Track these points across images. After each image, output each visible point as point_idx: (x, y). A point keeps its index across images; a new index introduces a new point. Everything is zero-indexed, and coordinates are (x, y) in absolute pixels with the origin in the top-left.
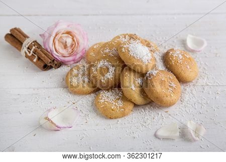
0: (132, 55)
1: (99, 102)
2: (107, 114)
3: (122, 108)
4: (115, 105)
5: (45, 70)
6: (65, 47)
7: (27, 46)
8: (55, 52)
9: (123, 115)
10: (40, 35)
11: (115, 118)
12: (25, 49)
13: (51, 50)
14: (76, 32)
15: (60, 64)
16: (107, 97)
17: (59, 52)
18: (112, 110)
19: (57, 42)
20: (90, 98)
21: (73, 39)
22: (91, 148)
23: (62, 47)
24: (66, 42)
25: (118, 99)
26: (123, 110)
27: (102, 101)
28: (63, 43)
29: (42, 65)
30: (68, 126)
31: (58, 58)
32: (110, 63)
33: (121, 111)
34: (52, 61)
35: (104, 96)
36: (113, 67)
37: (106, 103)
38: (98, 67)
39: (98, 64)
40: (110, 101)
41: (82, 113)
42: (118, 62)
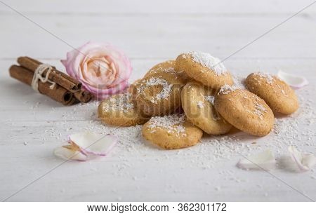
0: (197, 61)
1: (148, 128)
2: (160, 142)
3: (184, 133)
4: (174, 130)
6: (98, 74)
7: (41, 72)
8: (82, 78)
10: (62, 61)
11: (174, 149)
12: (39, 76)
13: (76, 76)
14: (114, 56)
16: (158, 124)
18: (169, 135)
20: (134, 128)
21: (109, 65)
22: (135, 178)
24: (99, 68)
25: (178, 125)
26: (185, 135)
27: (153, 126)
28: (94, 69)
29: (62, 93)
30: (100, 153)
31: (86, 87)
32: (165, 81)
33: (182, 136)
34: (77, 87)
35: (155, 121)
36: (169, 84)
37: (158, 128)
38: (146, 87)
39: (146, 83)
40: (166, 127)
41: (122, 144)
42: (177, 78)
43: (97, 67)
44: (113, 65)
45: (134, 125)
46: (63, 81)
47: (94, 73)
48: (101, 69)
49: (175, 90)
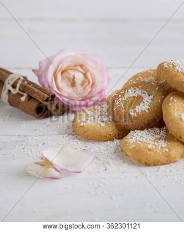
0: (180, 70)
1: (126, 143)
3: (166, 148)
4: (155, 145)
6: (73, 84)
7: (11, 83)
8: (55, 89)
10: (33, 71)
11: (155, 165)
12: (9, 87)
13: (49, 87)
16: (140, 137)
18: (149, 150)
19: (59, 76)
21: (85, 75)
22: (114, 197)
24: (74, 78)
25: (159, 139)
27: (133, 140)
28: (69, 79)
29: (34, 105)
30: (75, 170)
31: (60, 99)
32: (145, 91)
33: (164, 151)
34: (50, 98)
35: (135, 135)
36: (149, 95)
37: (138, 142)
38: (124, 98)
39: (124, 94)
40: (146, 141)
41: (99, 160)
42: (157, 88)
43: (72, 77)
44: (89, 75)
45: (111, 139)
46: (35, 92)
48: (75, 80)
49: (156, 101)
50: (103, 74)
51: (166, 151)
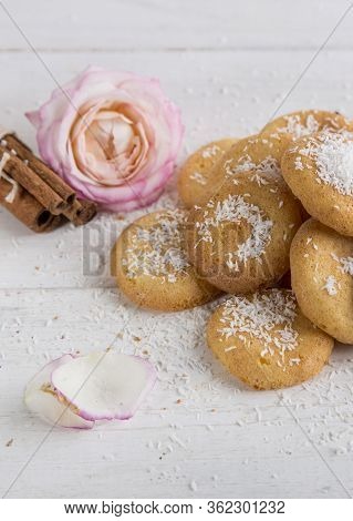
0: (327, 179)
1: (218, 335)
2: (246, 376)
4: (273, 345)
5: (44, 230)
6: (109, 153)
8: (75, 171)
9: (299, 377)
10: (28, 115)
13: (62, 165)
14: (142, 106)
15: (91, 210)
16: (245, 320)
17: (90, 171)
18: (263, 361)
19: (81, 140)
20: (191, 321)
21: (134, 127)
22: (194, 485)
23: (97, 156)
24: (112, 138)
25: (282, 326)
26: (298, 360)
27: (229, 332)
28: (99, 141)
31: (85, 191)
32: (256, 208)
33: (291, 364)
34: (65, 202)
35: (235, 314)
36: (264, 219)
37: (241, 337)
38: (215, 220)
39: (215, 209)
40: (256, 333)
41: (165, 370)
42: (281, 204)
43: (106, 136)
44: (140, 127)
47: (101, 151)
48: (115, 142)
49: (278, 237)
50: (169, 126)
51: (294, 363)
